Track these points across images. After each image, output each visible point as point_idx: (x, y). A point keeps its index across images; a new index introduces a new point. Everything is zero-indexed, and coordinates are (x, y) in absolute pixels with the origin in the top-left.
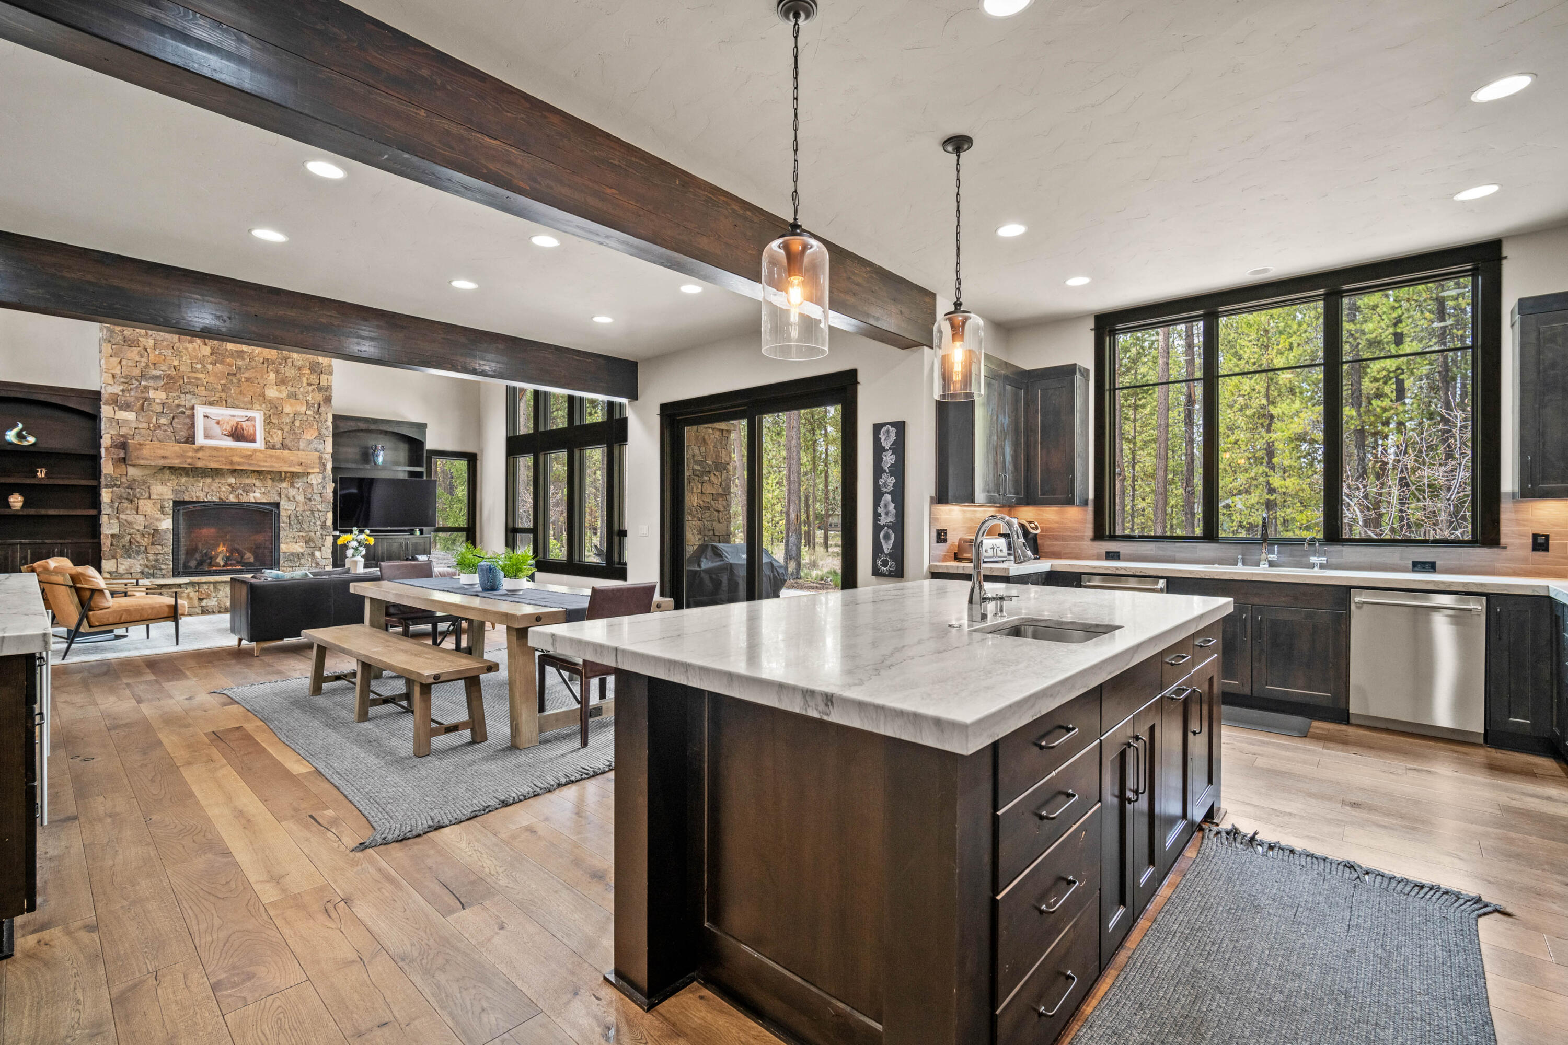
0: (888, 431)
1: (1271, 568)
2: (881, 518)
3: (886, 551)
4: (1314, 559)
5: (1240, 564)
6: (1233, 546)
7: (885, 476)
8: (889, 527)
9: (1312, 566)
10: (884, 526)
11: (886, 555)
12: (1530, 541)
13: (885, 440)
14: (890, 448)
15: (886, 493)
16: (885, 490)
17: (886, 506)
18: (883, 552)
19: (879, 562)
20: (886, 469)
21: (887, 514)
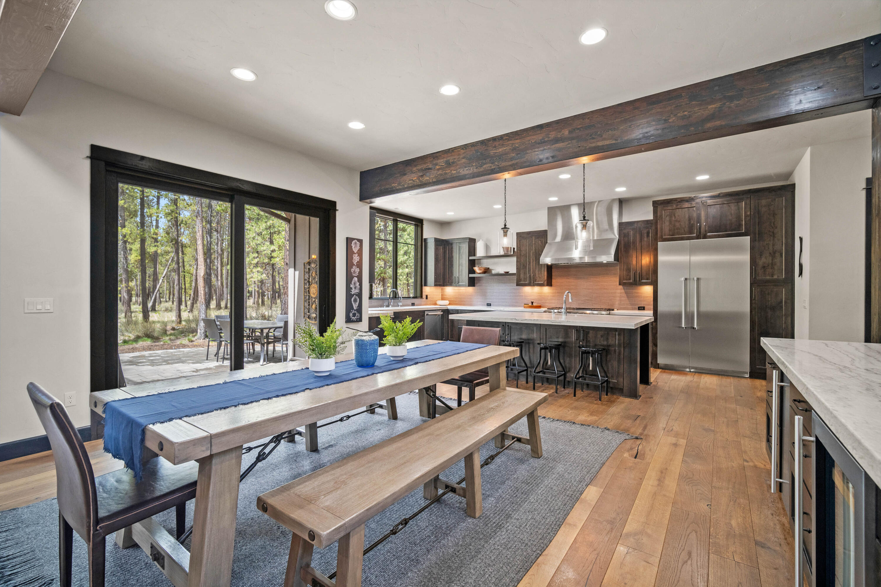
0: (356, 243)
1: (392, 308)
2: (352, 290)
3: (355, 308)
4: (400, 304)
5: (385, 307)
6: (380, 301)
7: (354, 267)
8: (356, 295)
9: (399, 306)
10: (354, 294)
11: (355, 310)
12: (426, 297)
13: (354, 247)
14: (357, 253)
15: (355, 276)
16: (354, 275)
17: (355, 284)
18: (353, 309)
19: (351, 315)
20: (355, 263)
21: (355, 288)
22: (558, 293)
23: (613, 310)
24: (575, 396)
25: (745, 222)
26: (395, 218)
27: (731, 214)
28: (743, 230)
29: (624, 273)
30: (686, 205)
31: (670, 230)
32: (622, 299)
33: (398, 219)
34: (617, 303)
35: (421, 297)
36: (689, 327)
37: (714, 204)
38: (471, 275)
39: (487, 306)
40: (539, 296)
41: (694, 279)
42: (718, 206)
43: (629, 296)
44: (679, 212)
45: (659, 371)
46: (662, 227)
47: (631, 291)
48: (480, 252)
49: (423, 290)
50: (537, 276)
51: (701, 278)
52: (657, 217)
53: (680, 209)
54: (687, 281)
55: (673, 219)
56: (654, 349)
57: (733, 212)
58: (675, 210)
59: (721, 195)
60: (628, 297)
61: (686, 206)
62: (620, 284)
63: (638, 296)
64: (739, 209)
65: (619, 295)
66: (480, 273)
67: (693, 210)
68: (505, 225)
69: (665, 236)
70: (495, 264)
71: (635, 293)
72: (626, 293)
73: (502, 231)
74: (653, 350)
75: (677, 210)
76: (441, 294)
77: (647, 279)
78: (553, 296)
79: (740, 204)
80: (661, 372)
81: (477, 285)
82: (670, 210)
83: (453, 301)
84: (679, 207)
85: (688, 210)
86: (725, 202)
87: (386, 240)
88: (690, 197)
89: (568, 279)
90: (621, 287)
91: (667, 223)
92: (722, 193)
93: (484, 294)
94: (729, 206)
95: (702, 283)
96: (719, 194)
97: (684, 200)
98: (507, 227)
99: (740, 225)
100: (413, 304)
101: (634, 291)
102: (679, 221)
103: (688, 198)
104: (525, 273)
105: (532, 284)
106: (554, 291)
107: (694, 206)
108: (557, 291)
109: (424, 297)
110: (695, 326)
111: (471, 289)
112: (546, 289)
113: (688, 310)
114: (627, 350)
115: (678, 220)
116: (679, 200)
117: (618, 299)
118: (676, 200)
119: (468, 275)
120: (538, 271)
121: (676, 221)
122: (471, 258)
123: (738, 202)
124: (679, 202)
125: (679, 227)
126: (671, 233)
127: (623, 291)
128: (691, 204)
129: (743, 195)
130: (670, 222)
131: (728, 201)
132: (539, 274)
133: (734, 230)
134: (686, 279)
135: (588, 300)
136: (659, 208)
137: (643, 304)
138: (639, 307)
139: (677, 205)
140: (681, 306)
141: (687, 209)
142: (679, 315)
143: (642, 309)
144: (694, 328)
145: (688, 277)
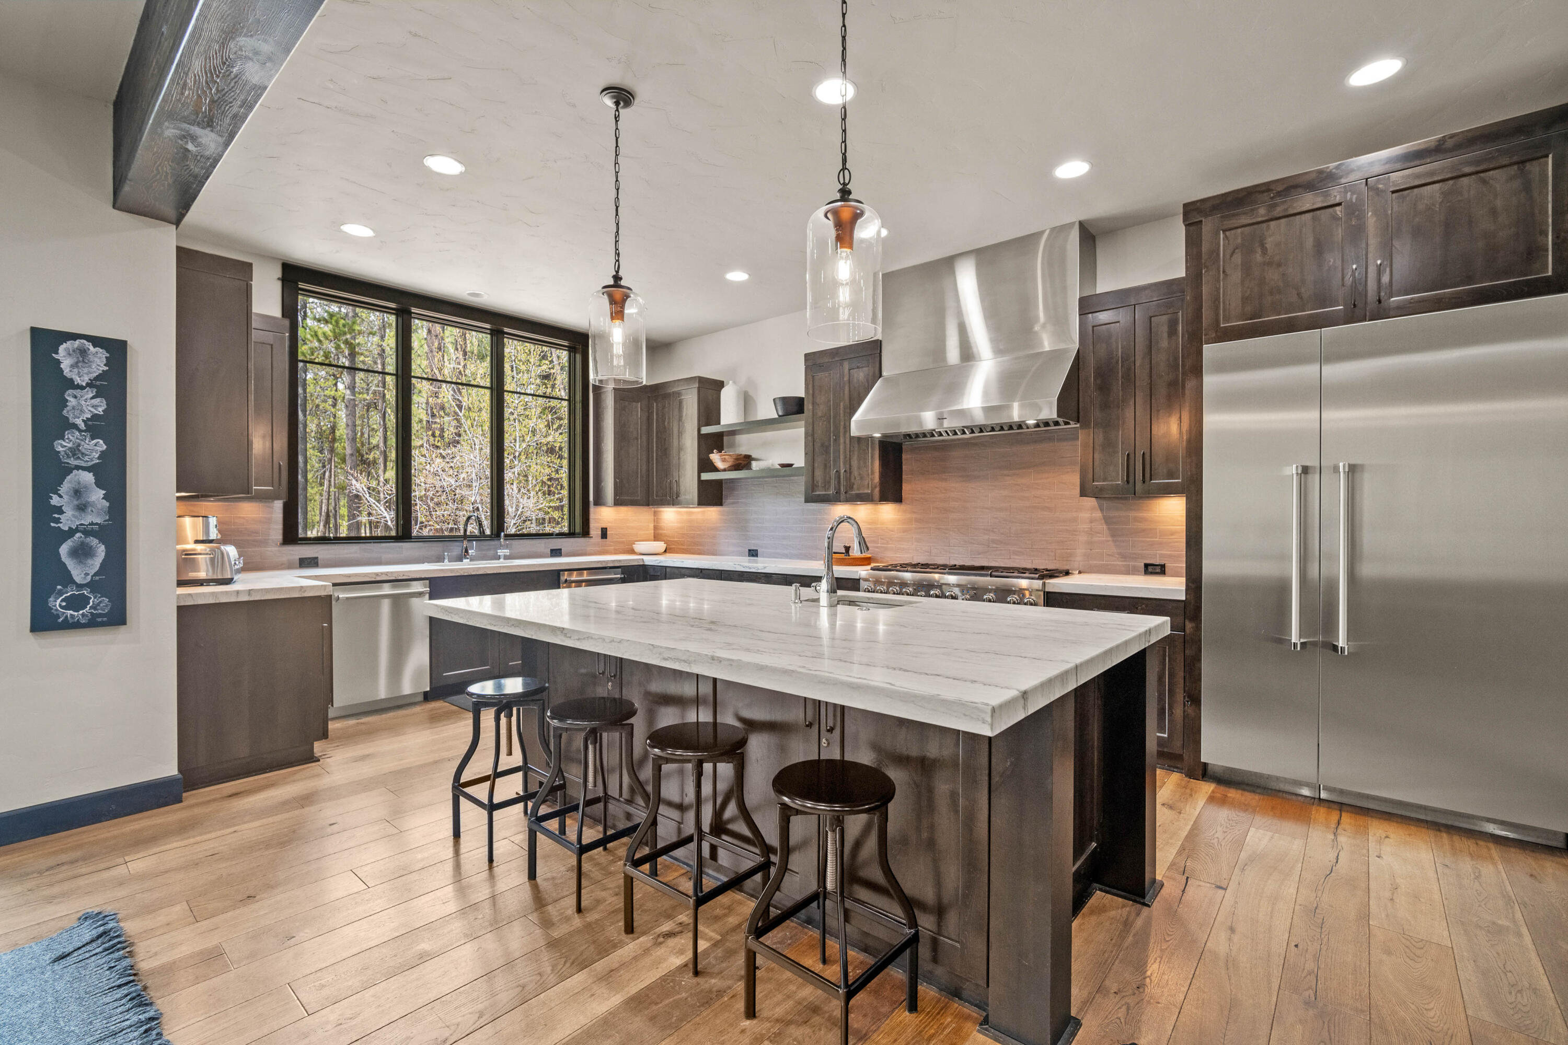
0: (81, 351)
1: (472, 563)
2: (64, 517)
3: (81, 579)
4: (501, 552)
5: (446, 561)
6: (425, 545)
7: (74, 435)
8: (88, 534)
10: (74, 531)
11: (82, 586)
12: (600, 532)
13: (74, 366)
14: (89, 385)
15: (80, 468)
16: (74, 463)
18: (70, 581)
20: (77, 422)
22: (917, 520)
23: (1067, 573)
24: (751, 1012)
25: (1556, 236)
26: (494, 327)
27: (1494, 212)
28: (1548, 273)
29: (1096, 456)
30: (1308, 201)
31: (1245, 300)
32: (1096, 539)
33: (506, 330)
34: (1080, 551)
35: (585, 533)
36: (1314, 644)
37: (1417, 183)
38: (706, 476)
39: (749, 556)
40: (870, 529)
41: (1336, 469)
42: (1437, 186)
43: (1115, 529)
44: (1276, 233)
45: (1207, 788)
46: (1218, 290)
47: (1122, 513)
48: (729, 415)
49: (592, 516)
50: (855, 473)
51: (1362, 466)
52: (1199, 255)
53: (1283, 221)
54: (1310, 476)
55: (1258, 257)
56: (1190, 711)
57: (1499, 203)
58: (1264, 225)
59: (1450, 143)
60: (1114, 534)
61: (1308, 206)
62: (1083, 493)
63: (1144, 530)
64: (1527, 187)
65: (1086, 526)
66: (725, 470)
67: (1335, 218)
68: (617, 278)
69: (1227, 320)
70: (765, 444)
71: (1136, 519)
72: (1107, 520)
73: (605, 300)
74: (1185, 716)
75: (1273, 224)
76: (652, 526)
77: (1171, 475)
78: (905, 531)
79: (1533, 168)
80: (1212, 799)
81: (729, 501)
82: (1247, 229)
83: (676, 542)
84: (1278, 211)
85: (1314, 219)
86: (1467, 170)
87: (460, 384)
88: (1320, 172)
89: (945, 480)
90: (1090, 502)
91: (1236, 276)
92: (1452, 136)
93: (741, 525)
94: (1484, 182)
95: (1368, 485)
96: (1443, 140)
97: (1296, 187)
98: (623, 283)
99: (1533, 253)
100: (556, 553)
101: (1132, 514)
102: (1279, 265)
103: (1314, 175)
104: (826, 467)
105: (843, 497)
106: (909, 516)
107: (1337, 200)
108: (914, 516)
109: (595, 531)
110: (1342, 642)
111: (712, 513)
112: (888, 512)
113: (1313, 572)
114: (1002, 802)
115: (1276, 259)
116: (1280, 188)
117: (1083, 538)
118: (1269, 190)
119: (699, 477)
120: (859, 459)
121: (1270, 264)
122: (706, 430)
123: (1523, 162)
124: (1279, 194)
125: (1281, 284)
126: (1249, 309)
127: (1098, 514)
128: (1326, 195)
129: (1548, 127)
130: (1247, 268)
131: (1478, 162)
132: (859, 468)
133: (1507, 273)
134: (1305, 470)
135: (993, 541)
136: (1208, 226)
137: (1162, 556)
138: (1146, 566)
139: (1273, 206)
140: (1285, 557)
141: (1308, 216)
142: (1283, 588)
143: (1158, 571)
144: (1335, 648)
145: (1312, 462)
